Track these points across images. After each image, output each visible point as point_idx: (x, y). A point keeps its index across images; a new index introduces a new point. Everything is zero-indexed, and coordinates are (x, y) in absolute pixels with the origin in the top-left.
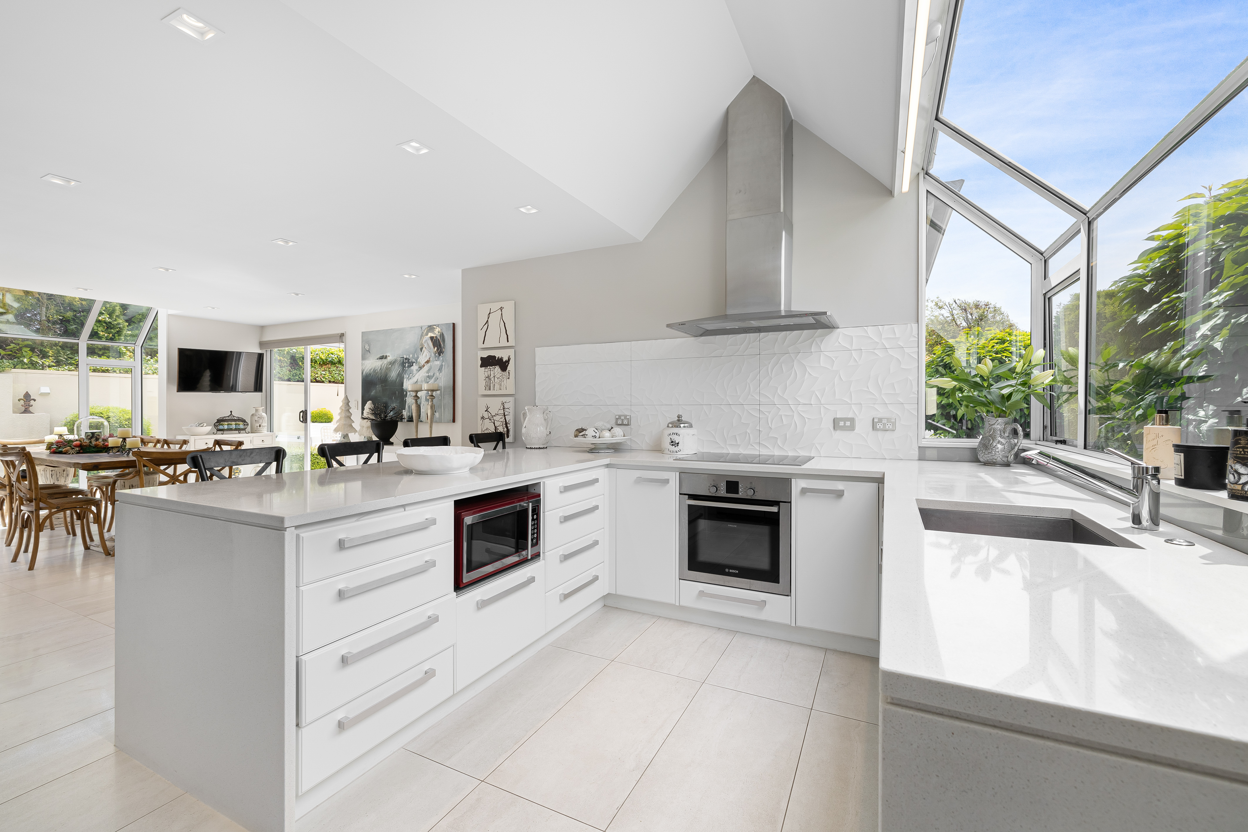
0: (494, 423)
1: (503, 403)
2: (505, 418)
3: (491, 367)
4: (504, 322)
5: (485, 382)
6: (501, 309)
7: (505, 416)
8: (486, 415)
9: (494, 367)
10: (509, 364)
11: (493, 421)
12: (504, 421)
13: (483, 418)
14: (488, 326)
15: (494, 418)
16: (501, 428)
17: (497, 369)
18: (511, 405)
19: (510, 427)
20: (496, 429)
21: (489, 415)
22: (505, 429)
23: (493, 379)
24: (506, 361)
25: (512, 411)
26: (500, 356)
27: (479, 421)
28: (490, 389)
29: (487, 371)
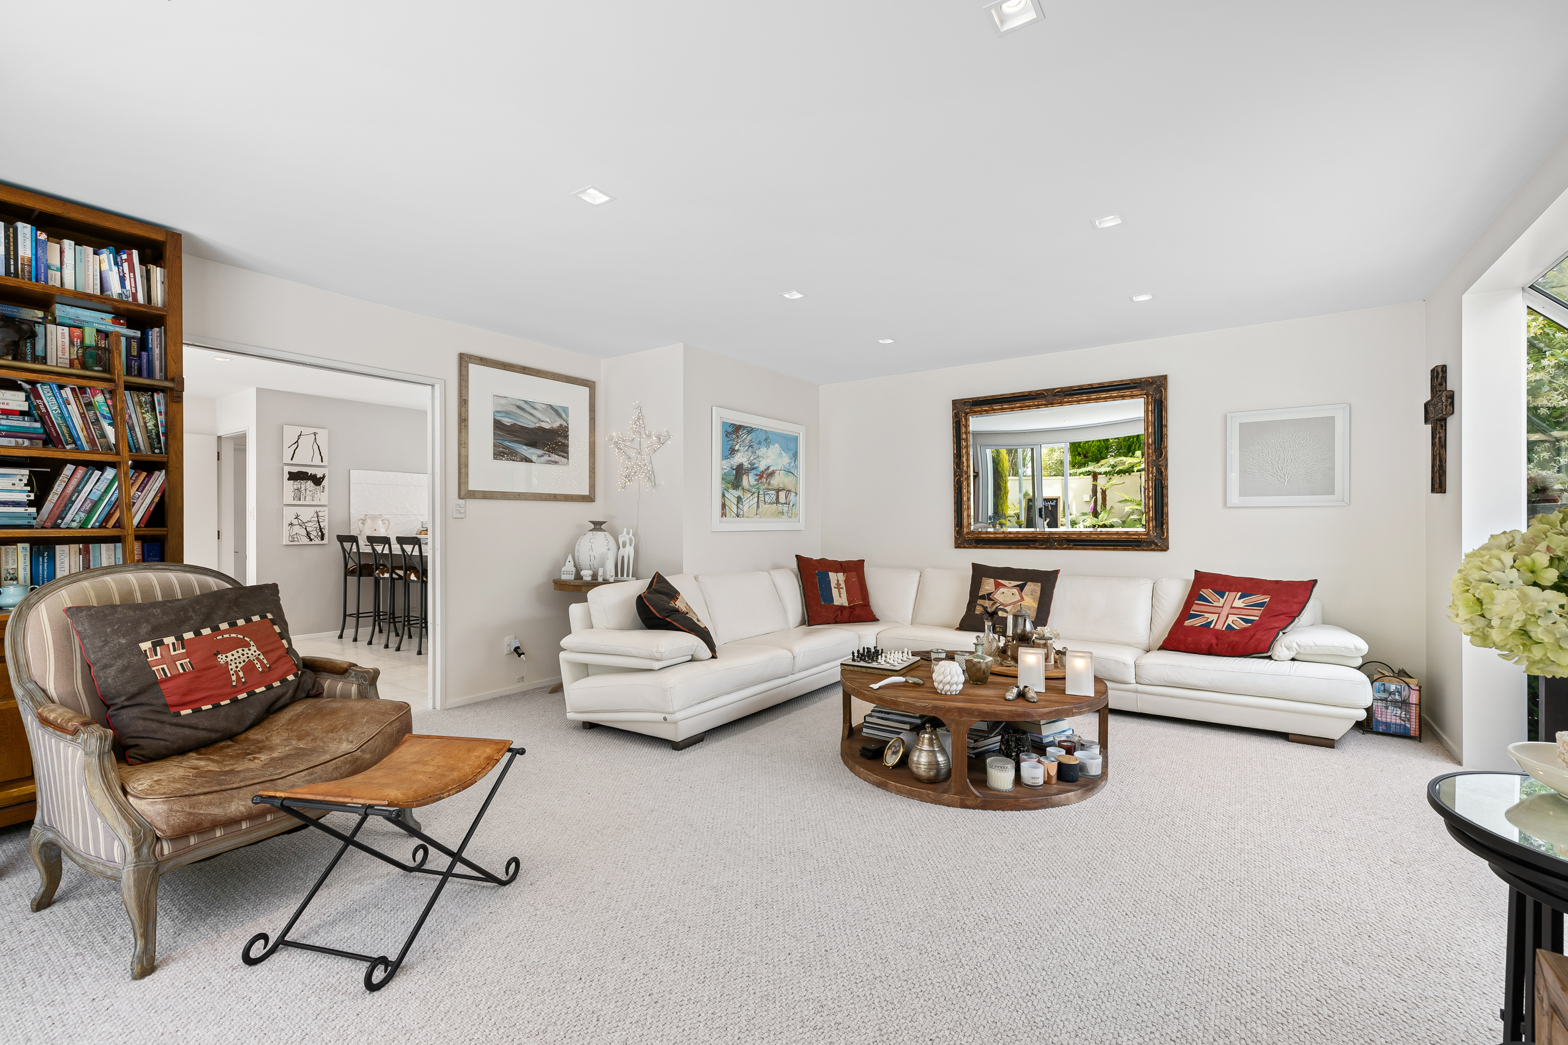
0: (306, 529)
1: (317, 512)
3: (302, 482)
4: (318, 445)
5: (293, 493)
6: (315, 434)
7: (319, 522)
8: (295, 522)
9: (305, 481)
10: (323, 480)
11: (305, 527)
12: (318, 526)
13: (291, 524)
14: (299, 445)
15: (306, 524)
16: (314, 533)
17: (310, 483)
18: (326, 514)
19: (326, 532)
20: (308, 534)
21: (300, 522)
22: (320, 534)
23: (304, 492)
24: (320, 478)
25: (326, 518)
26: (313, 473)
27: (286, 527)
28: (300, 500)
29: (297, 484)
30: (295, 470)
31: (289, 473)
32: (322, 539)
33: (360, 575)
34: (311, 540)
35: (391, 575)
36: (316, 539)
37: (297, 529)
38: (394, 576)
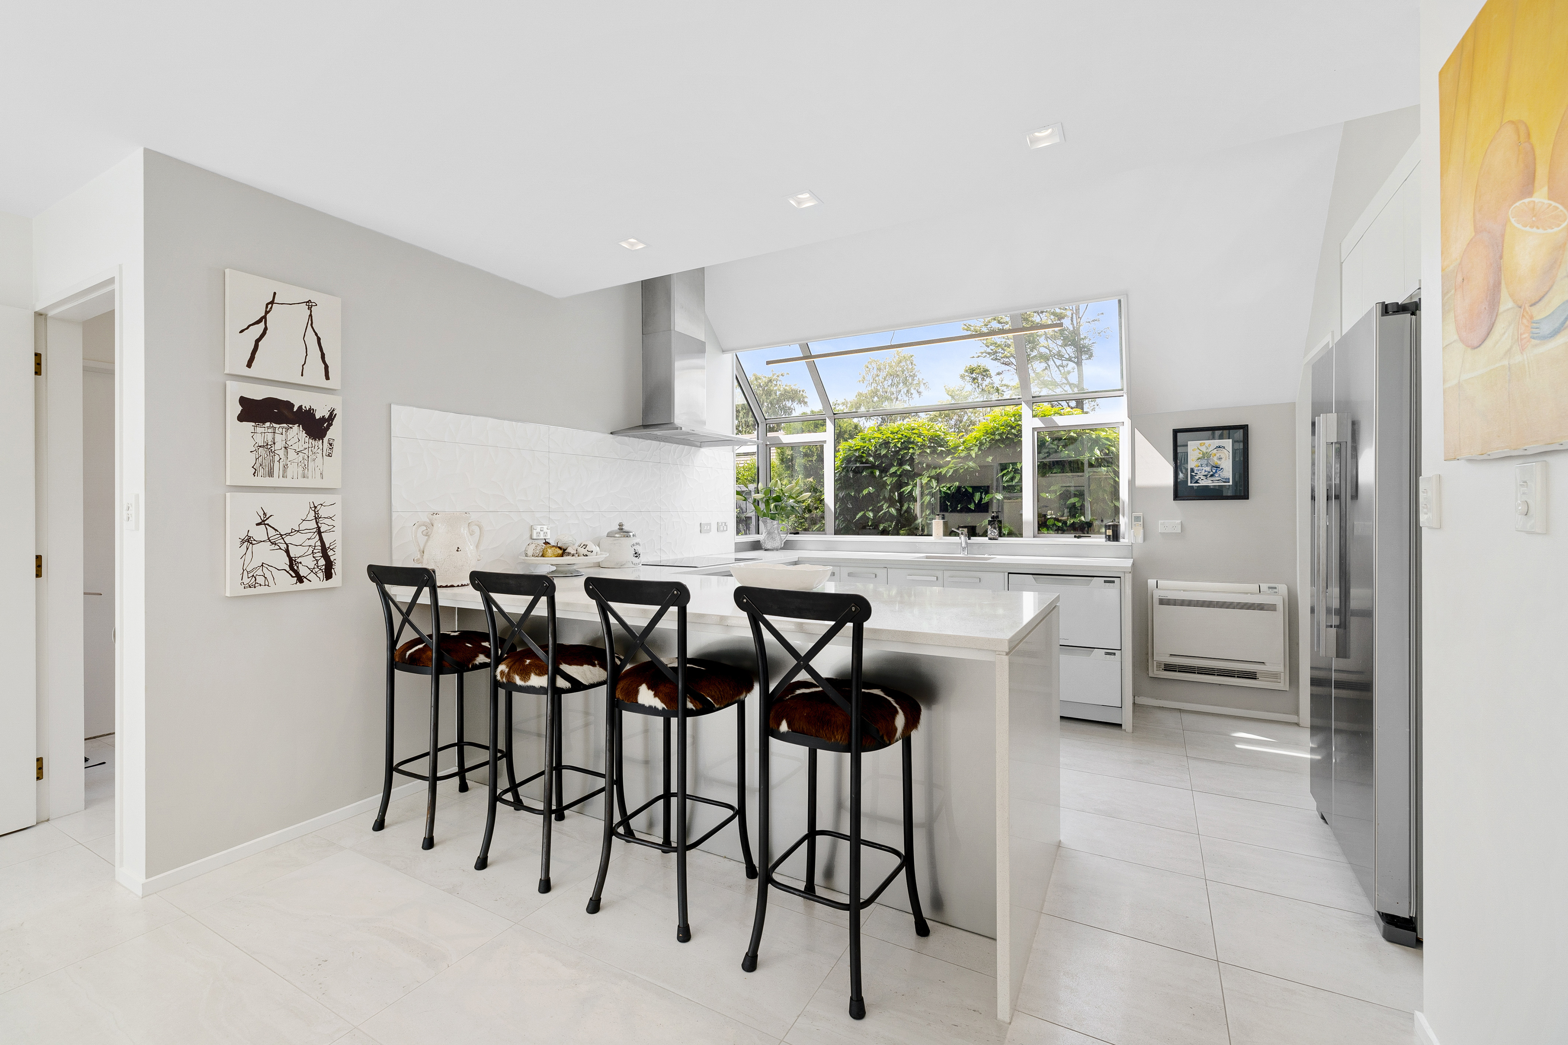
0: (287, 551)
1: (315, 507)
2: (321, 539)
3: (277, 426)
4: (316, 334)
5: (253, 456)
6: (310, 304)
7: (320, 533)
8: (259, 533)
9: (285, 425)
10: (330, 425)
11: (284, 546)
12: (319, 543)
13: (248, 540)
14: (266, 329)
15: (288, 539)
16: (309, 561)
17: (296, 432)
18: (336, 511)
19: (336, 556)
20: (292, 563)
21: (271, 532)
22: (322, 562)
23: (281, 453)
24: (323, 419)
25: (338, 522)
26: (306, 405)
27: (233, 550)
28: (271, 474)
29: (264, 432)
30: (258, 393)
31: (243, 401)
32: (328, 575)
33: (440, 670)
34: (300, 579)
35: (552, 681)
36: (312, 577)
37: (264, 553)
38: (561, 683)
